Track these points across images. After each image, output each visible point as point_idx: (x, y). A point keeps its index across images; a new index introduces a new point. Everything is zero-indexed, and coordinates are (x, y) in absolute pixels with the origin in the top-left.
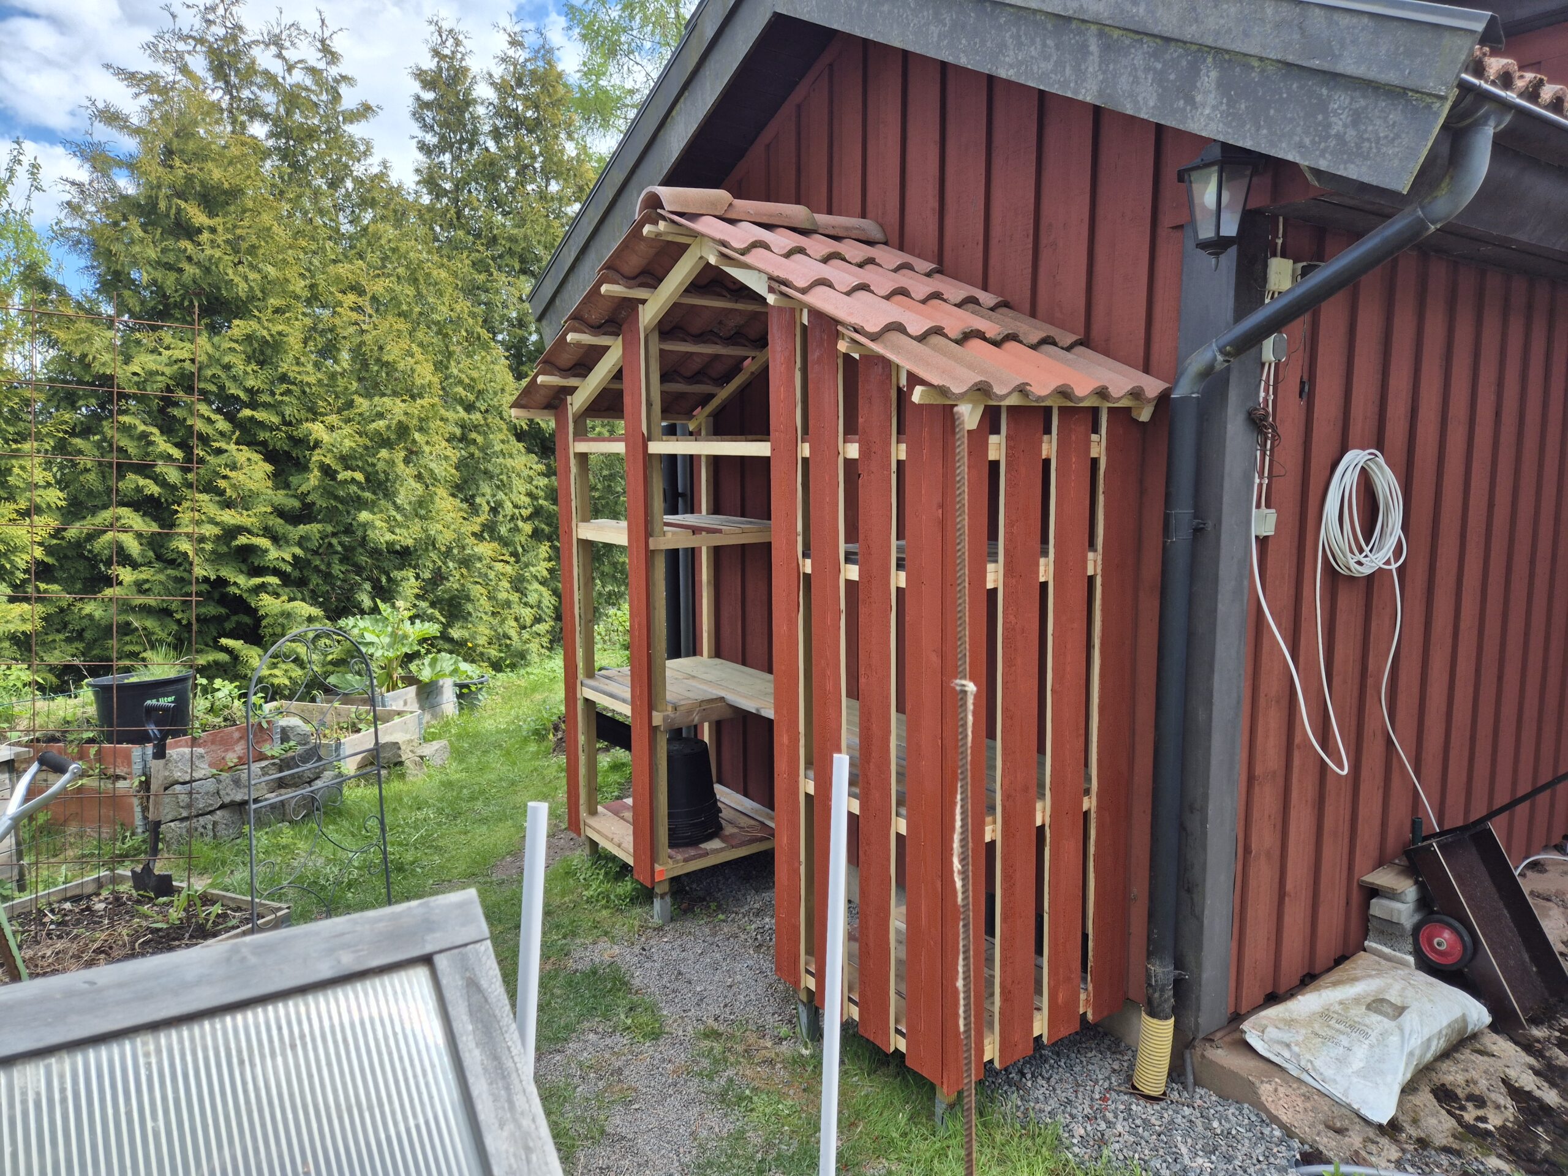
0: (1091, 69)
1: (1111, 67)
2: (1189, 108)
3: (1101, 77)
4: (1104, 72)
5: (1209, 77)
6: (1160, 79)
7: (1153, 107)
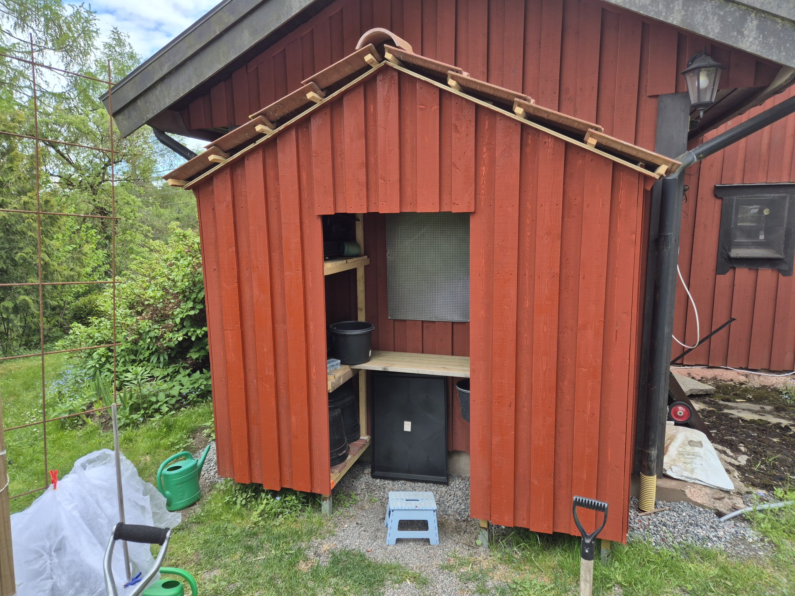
0: (676, 8)
1: (690, 9)
2: (739, 37)
3: (683, 13)
4: (686, 11)
5: (752, 23)
6: (722, 19)
7: (718, 33)
